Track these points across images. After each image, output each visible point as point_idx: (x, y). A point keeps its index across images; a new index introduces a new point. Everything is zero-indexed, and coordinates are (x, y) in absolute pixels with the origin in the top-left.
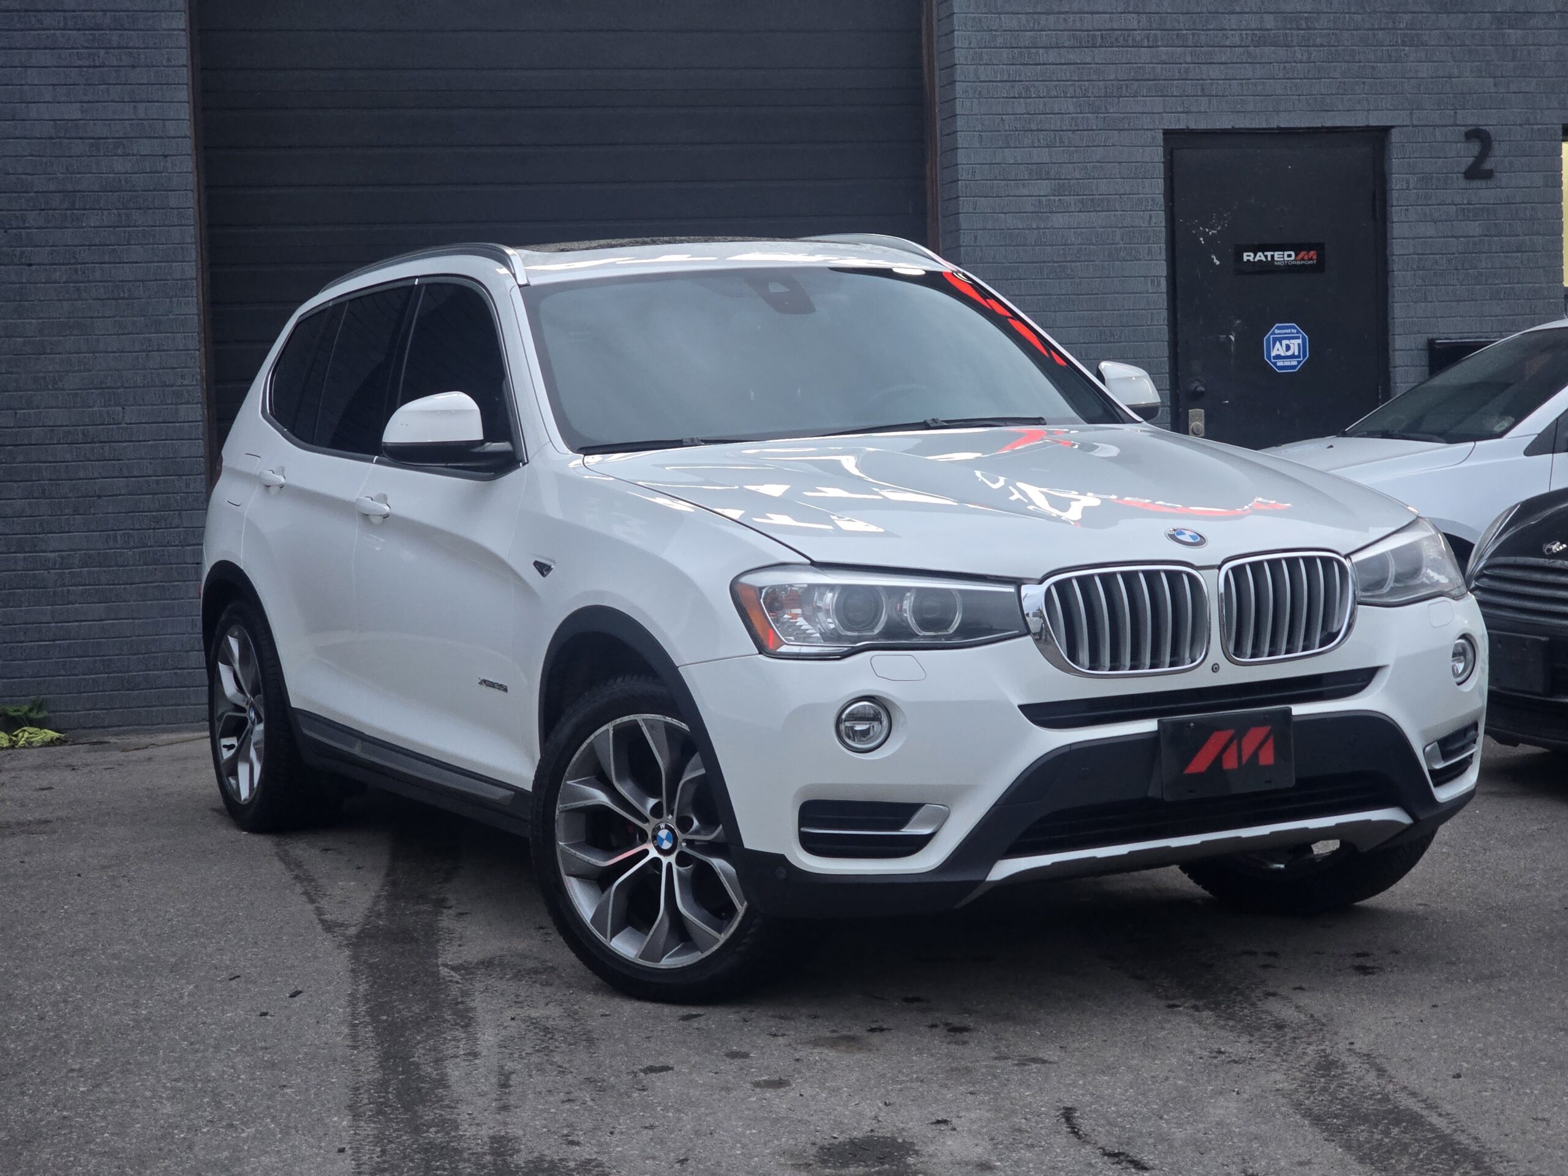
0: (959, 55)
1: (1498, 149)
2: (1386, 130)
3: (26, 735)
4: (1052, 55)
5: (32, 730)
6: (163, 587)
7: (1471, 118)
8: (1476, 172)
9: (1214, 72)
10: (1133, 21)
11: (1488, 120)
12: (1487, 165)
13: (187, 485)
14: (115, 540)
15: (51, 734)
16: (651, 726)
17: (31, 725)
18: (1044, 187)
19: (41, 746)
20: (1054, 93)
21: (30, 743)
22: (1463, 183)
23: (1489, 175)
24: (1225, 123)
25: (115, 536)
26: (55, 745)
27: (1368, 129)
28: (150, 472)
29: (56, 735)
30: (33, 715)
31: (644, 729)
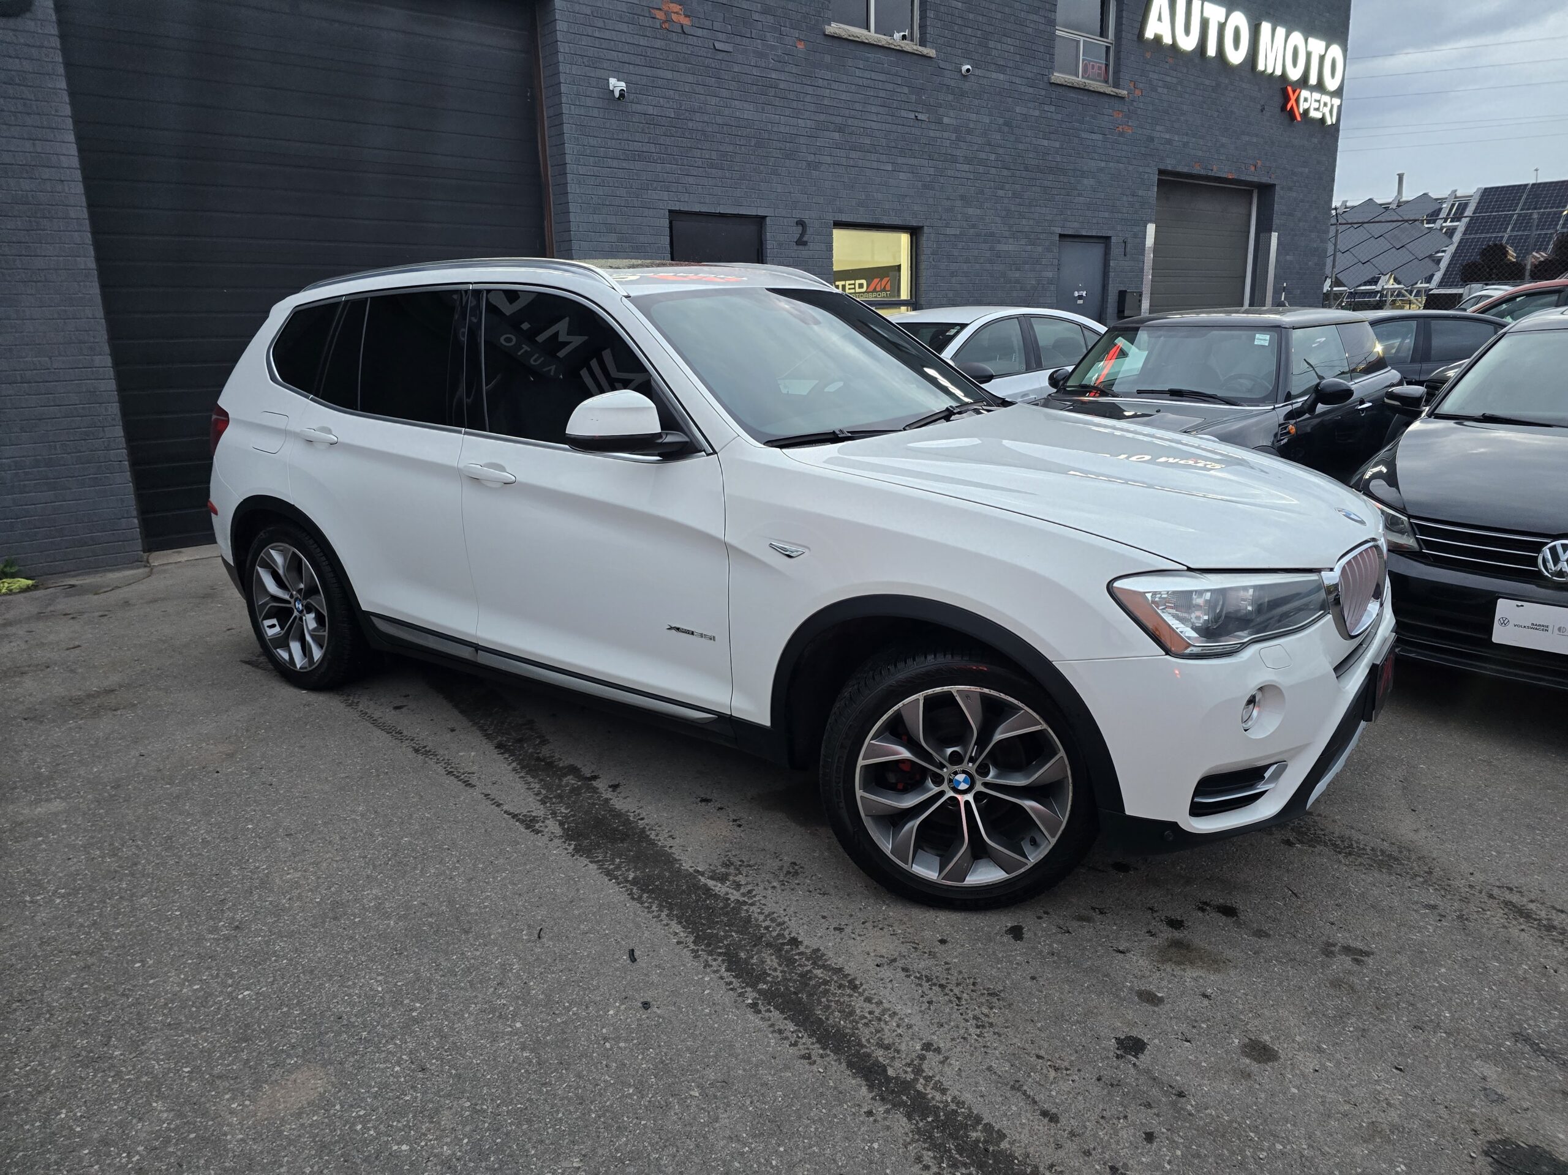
0: (568, 159)
1: (809, 231)
2: (764, 218)
3: (6, 585)
4: (615, 163)
5: (9, 580)
6: (97, 478)
7: (798, 214)
8: (801, 242)
9: (691, 180)
10: (652, 148)
11: (805, 216)
12: (805, 239)
13: (106, 410)
14: (55, 449)
15: (25, 582)
16: (966, 696)
17: (7, 577)
18: (613, 237)
19: (19, 592)
20: (616, 185)
21: (11, 590)
22: (795, 247)
23: (805, 244)
24: (697, 208)
25: (55, 446)
26: (31, 590)
27: (757, 216)
28: (78, 402)
29: (30, 582)
30: (8, 570)
31: (958, 699)
